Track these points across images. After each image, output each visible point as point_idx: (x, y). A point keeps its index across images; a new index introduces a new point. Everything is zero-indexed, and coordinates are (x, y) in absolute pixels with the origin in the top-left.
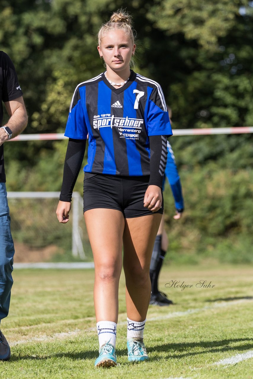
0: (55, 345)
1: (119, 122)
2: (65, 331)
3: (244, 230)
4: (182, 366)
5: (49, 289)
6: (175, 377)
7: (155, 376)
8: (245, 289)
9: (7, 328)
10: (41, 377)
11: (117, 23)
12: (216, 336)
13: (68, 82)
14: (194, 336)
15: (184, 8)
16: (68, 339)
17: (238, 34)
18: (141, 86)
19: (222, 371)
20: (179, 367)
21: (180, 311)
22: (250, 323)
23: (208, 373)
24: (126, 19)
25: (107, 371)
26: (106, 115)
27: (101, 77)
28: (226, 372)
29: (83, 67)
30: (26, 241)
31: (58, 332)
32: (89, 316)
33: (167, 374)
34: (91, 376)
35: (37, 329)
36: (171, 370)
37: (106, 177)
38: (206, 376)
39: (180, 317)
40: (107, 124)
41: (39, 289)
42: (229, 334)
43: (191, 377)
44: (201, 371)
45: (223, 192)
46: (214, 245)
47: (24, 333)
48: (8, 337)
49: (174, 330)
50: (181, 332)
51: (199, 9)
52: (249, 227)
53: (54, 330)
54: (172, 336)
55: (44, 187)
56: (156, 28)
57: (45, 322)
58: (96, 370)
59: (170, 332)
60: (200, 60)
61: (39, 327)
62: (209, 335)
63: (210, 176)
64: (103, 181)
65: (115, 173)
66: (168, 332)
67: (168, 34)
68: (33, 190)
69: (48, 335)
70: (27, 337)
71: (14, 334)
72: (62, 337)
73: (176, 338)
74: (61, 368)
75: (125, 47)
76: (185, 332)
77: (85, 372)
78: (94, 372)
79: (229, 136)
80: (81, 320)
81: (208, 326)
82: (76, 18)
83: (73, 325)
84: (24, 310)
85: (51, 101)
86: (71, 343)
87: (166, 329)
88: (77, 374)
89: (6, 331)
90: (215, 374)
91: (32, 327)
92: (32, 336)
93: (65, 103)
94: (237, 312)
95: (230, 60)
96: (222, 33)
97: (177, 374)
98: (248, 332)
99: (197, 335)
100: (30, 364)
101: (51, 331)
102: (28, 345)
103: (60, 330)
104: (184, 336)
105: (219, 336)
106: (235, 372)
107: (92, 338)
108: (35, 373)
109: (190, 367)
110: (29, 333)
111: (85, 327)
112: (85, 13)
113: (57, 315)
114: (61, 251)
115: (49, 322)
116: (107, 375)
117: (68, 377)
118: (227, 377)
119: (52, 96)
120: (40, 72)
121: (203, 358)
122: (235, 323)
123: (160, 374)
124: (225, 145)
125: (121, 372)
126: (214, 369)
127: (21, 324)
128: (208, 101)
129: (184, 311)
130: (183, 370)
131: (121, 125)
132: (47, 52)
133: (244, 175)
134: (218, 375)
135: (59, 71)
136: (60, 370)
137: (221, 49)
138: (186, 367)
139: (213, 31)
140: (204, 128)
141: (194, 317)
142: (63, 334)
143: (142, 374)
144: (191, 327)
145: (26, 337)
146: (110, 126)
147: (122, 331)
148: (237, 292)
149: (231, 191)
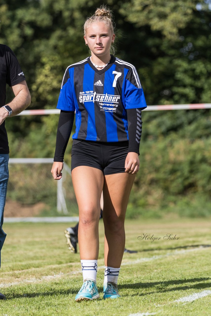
0: (43, 286)
1: (100, 97)
2: (51, 274)
3: (200, 189)
4: (148, 303)
5: (37, 239)
6: (143, 312)
7: (126, 312)
8: (200, 239)
9: (3, 272)
10: (31, 312)
11: (100, 17)
12: (176, 278)
13: (53, 66)
14: (158, 278)
15: (150, 5)
16: (53, 280)
17: (195, 26)
18: (119, 68)
19: (181, 307)
20: (146, 304)
21: (147, 257)
22: (205, 267)
23: (170, 309)
24: (107, 13)
25: (86, 308)
26: (90, 92)
27: (87, 60)
28: (185, 309)
29: (66, 54)
30: (19, 199)
31: (45, 275)
32: (71, 262)
33: (136, 310)
34: (73, 312)
35: (28, 273)
36: (139, 306)
37: (89, 143)
38: (168, 312)
39: (147, 263)
40: (90, 99)
41: (30, 239)
42: (187, 276)
43: (155, 312)
44: (164, 307)
45: (182, 158)
46: (175, 202)
47: (17, 276)
48: (4, 279)
49: (141, 273)
50: (147, 275)
51: (163, 5)
52: (204, 187)
53: (42, 273)
54: (140, 278)
55: (34, 154)
56: (127, 21)
57: (34, 267)
58: (77, 306)
59: (138, 275)
60: (164, 47)
61: (29, 271)
62: (171, 278)
63: (171, 144)
64: (87, 146)
65: (96, 140)
66: (137, 274)
67: (137, 26)
68: (24, 156)
69: (37, 278)
70: (20, 279)
71: (8, 277)
72: (48, 279)
73: (143, 280)
74: (48, 305)
75: (106, 36)
76: (151, 275)
77: (68, 308)
78: (75, 309)
79: (188, 111)
80: (65, 265)
81: (169, 269)
82: (61, 13)
83: (58, 269)
84: (17, 257)
85: (39, 83)
86: (56, 284)
87: (135, 272)
88: (61, 310)
89: (2, 275)
90: (176, 310)
91: (23, 271)
92: (24, 279)
93: (51, 84)
94: (194, 258)
95: (189, 48)
96: (182, 26)
97: (144, 310)
98: (203, 274)
99: (161, 277)
100: (22, 302)
101: (40, 274)
102: (20, 286)
103: (47, 273)
104: (150, 278)
105: (179, 278)
106: (192, 308)
107: (73, 280)
108: (26, 309)
109: (155, 304)
110: (21, 276)
111: (67, 271)
112: (68, 9)
113: (45, 261)
114: (48, 208)
115: (38, 267)
116: (86, 311)
117: (53, 313)
118: (185, 312)
119: (40, 79)
120: (31, 59)
121: (166, 296)
122: (192, 267)
123: (130, 310)
124: (184, 119)
125: (97, 308)
126: (175, 305)
127: (14, 268)
128: (170, 82)
129: (150, 257)
130: (149, 306)
131: (102, 100)
132: (36, 42)
133: (199, 143)
134: (178, 310)
135: (46, 58)
136: (47, 307)
137: (181, 39)
138: (151, 304)
139: (175, 24)
140: (167, 104)
141: (158, 262)
142: (49, 277)
143: (115, 310)
144: (156, 271)
145: (18, 280)
146: (92, 101)
147: (98, 274)
148: (194, 242)
149: (189, 157)
